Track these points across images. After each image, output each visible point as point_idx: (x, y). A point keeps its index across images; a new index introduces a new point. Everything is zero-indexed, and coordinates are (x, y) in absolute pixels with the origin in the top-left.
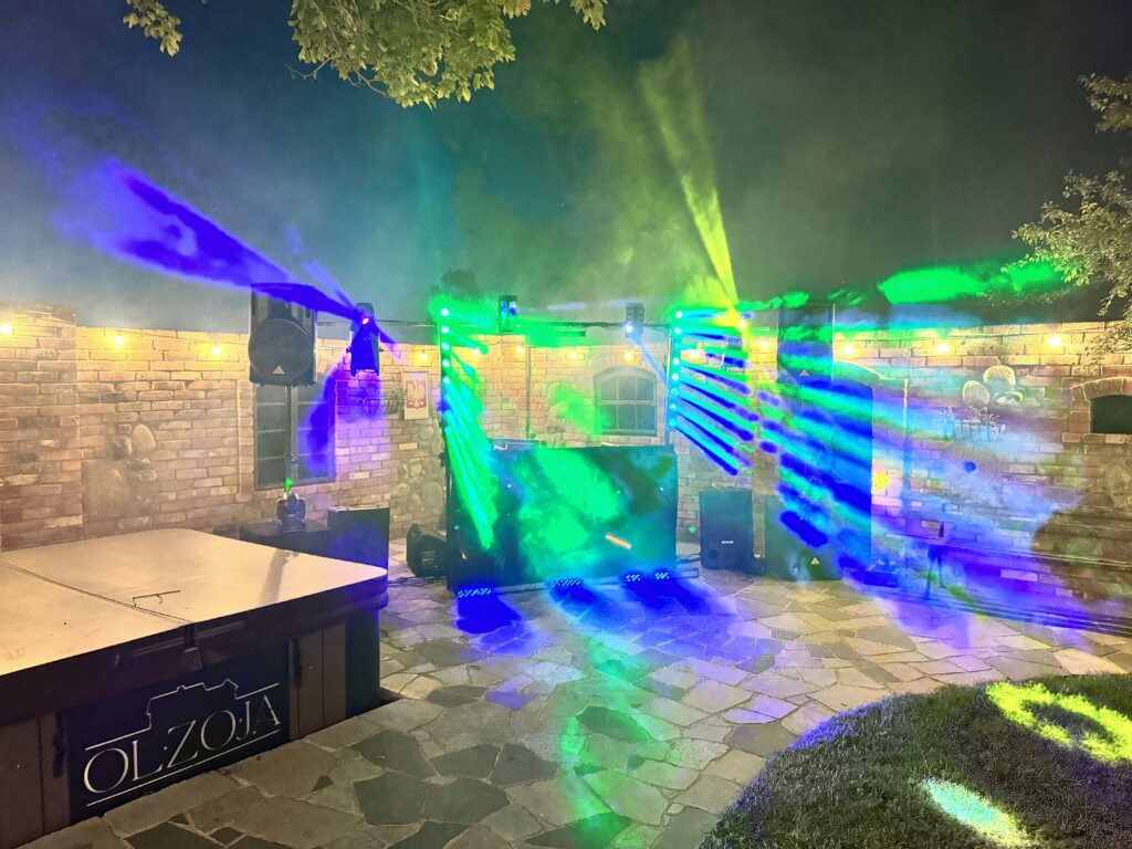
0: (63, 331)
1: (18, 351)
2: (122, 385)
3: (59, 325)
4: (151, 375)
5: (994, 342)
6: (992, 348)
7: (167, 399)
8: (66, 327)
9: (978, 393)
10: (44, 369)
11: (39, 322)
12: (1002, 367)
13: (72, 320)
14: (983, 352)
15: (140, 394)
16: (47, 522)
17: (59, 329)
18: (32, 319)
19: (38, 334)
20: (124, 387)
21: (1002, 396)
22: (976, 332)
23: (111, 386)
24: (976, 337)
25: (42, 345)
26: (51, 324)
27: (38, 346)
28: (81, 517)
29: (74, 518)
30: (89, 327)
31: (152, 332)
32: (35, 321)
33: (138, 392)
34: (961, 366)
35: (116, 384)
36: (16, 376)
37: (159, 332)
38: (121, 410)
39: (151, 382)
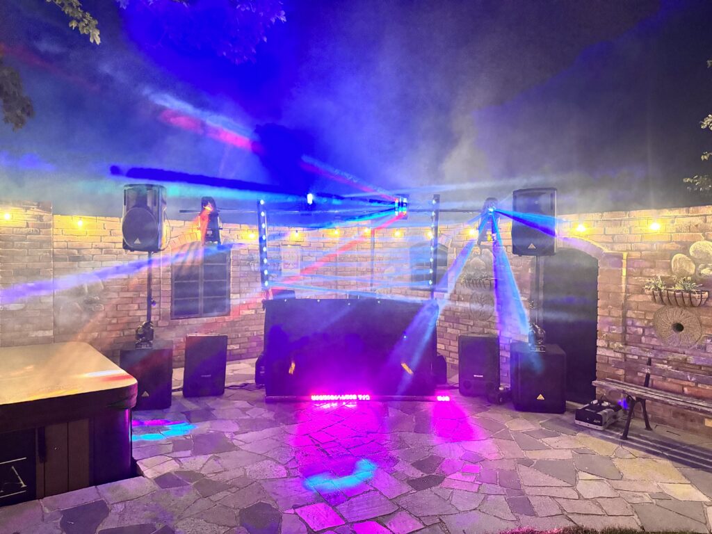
0: (44, 218)
1: (15, 230)
2: (82, 251)
3: (42, 214)
4: (102, 245)
5: (698, 221)
6: (697, 226)
7: (113, 260)
8: (46, 216)
9: (684, 264)
10: (30, 240)
11: (28, 212)
12: (705, 242)
13: (49, 211)
14: (689, 229)
15: (95, 256)
16: (31, 333)
17: (41, 216)
18: (23, 211)
19: (28, 219)
20: (84, 252)
21: (705, 267)
22: (683, 211)
23: (76, 251)
24: (684, 217)
25: (30, 225)
26: (36, 213)
27: (28, 226)
28: (52, 331)
29: (47, 332)
30: (62, 215)
31: (103, 218)
32: (26, 211)
33: (93, 255)
34: (671, 242)
35: (79, 250)
36: (13, 245)
37: (108, 218)
38: (81, 266)
39: (102, 249)
